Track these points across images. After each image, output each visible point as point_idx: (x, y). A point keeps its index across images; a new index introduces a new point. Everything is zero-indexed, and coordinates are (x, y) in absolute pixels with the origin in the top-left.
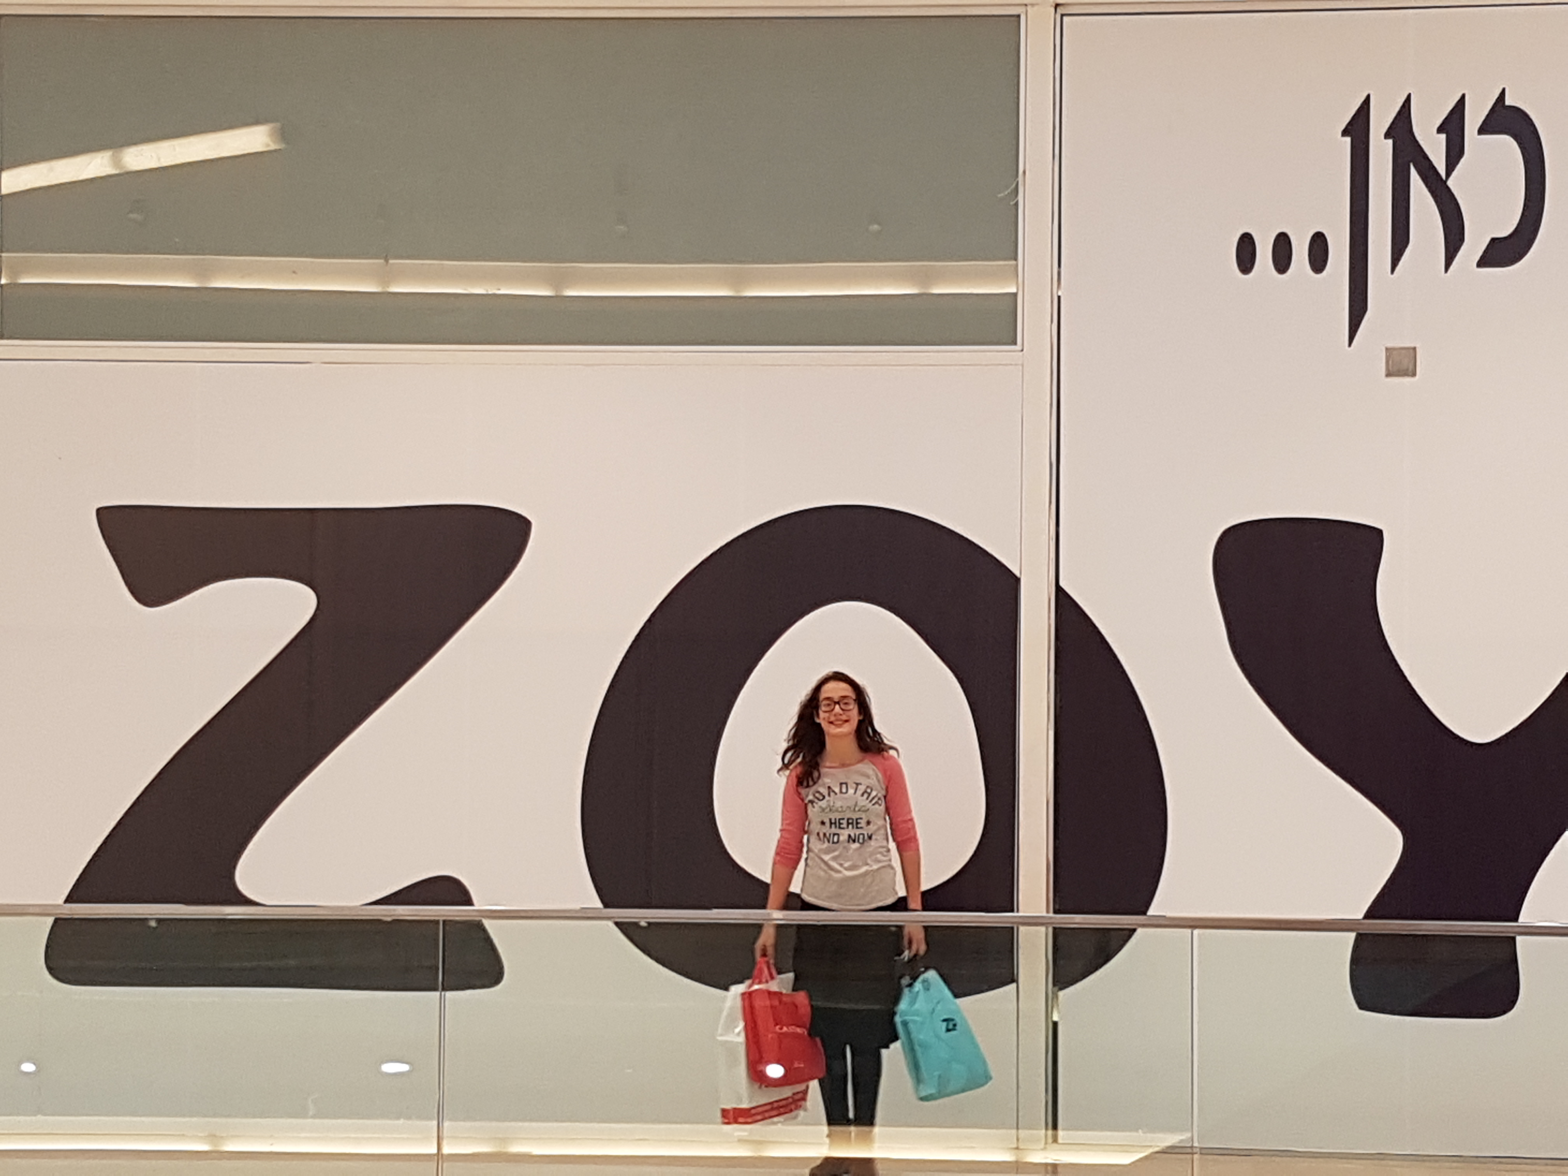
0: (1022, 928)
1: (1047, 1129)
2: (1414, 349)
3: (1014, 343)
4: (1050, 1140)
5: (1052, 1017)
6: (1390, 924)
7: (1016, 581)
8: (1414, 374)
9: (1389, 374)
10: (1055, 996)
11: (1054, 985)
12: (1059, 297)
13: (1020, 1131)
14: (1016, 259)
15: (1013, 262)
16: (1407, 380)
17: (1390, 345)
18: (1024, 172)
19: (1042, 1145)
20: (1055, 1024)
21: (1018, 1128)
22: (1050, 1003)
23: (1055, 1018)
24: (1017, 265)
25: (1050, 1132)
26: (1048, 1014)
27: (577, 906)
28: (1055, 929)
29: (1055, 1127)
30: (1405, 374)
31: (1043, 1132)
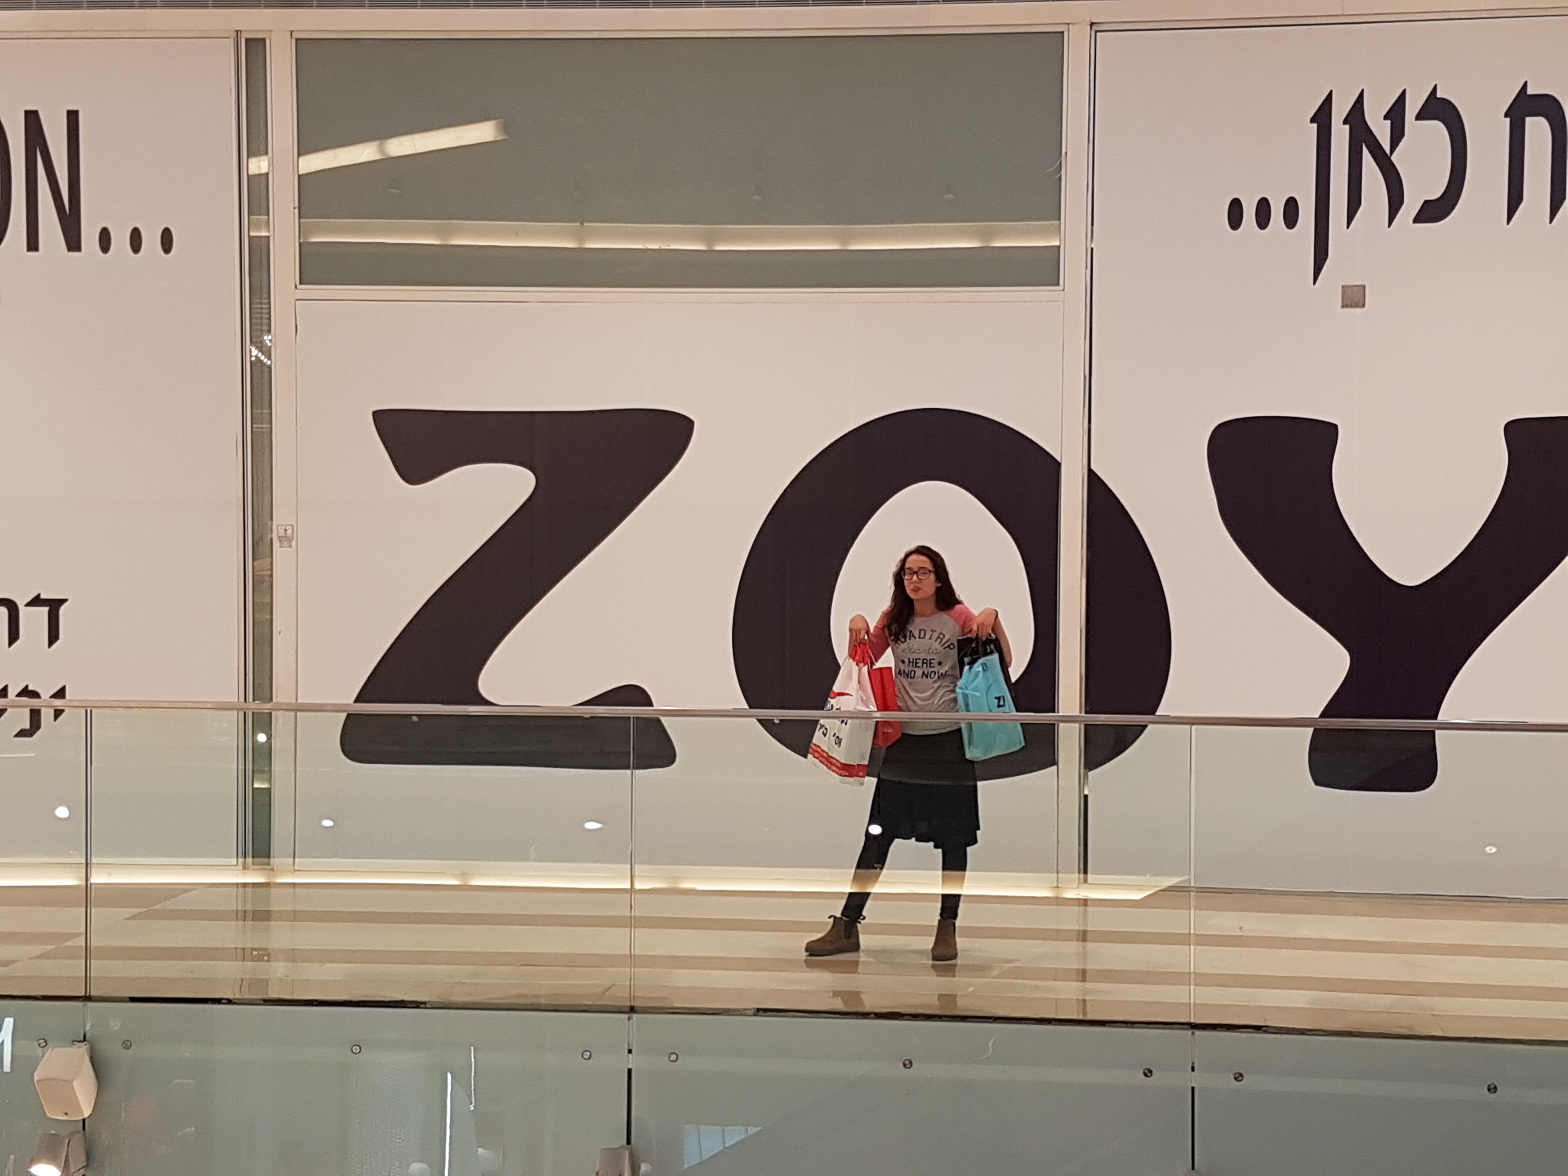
0: (1061, 725)
1: (1079, 873)
2: (1364, 286)
3: (1058, 284)
4: (1082, 880)
5: (1083, 792)
6: (1338, 721)
7: (1059, 464)
8: (1364, 306)
9: (1343, 306)
10: (1086, 777)
11: (1085, 768)
12: (1092, 249)
13: (1060, 875)
14: (1059, 219)
15: (1057, 222)
16: (1358, 311)
17: (1344, 284)
18: (1066, 153)
19: (1076, 886)
20: (1086, 797)
21: (1057, 873)
22: (1083, 781)
23: (1086, 793)
24: (1060, 224)
25: (1082, 876)
26: (1081, 790)
27: (730, 707)
28: (1086, 725)
29: (1086, 872)
30: (1357, 306)
31: (1077, 875)
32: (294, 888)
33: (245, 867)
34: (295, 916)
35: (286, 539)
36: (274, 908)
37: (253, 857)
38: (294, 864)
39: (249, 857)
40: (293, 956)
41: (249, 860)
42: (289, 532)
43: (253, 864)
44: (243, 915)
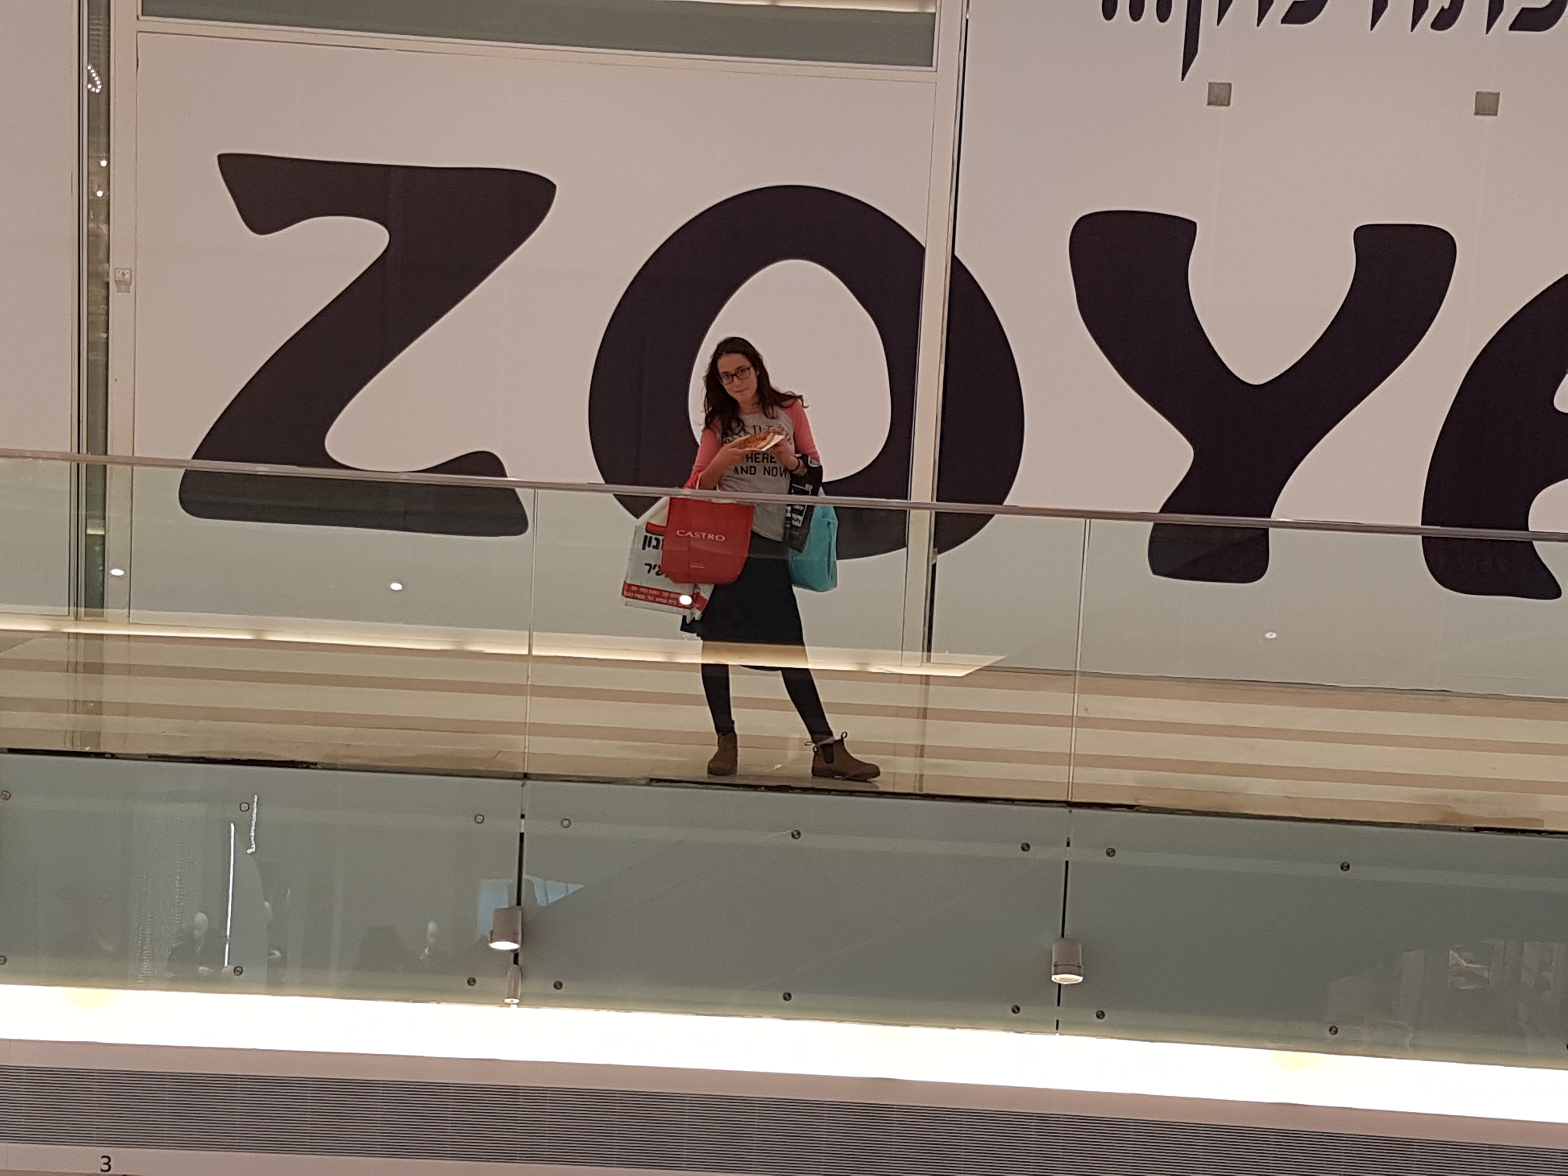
1: (923, 651)
2: (1230, 85)
3: (931, 66)
4: (925, 660)
7: (923, 249)
8: (1229, 104)
9: (1209, 104)
10: (935, 557)
11: (934, 549)
12: (967, 21)
13: (904, 652)
16: (1223, 109)
17: (1211, 81)
19: (919, 663)
21: (902, 650)
22: (932, 562)
25: (925, 654)
28: (937, 512)
29: (929, 650)
30: (1221, 105)
31: (920, 653)
32: (129, 641)
33: (77, 618)
34: (129, 670)
35: (124, 284)
36: (106, 661)
37: (86, 607)
38: (129, 617)
39: (81, 607)
40: (127, 709)
41: (82, 610)
42: (127, 276)
43: (86, 615)
44: (74, 668)
